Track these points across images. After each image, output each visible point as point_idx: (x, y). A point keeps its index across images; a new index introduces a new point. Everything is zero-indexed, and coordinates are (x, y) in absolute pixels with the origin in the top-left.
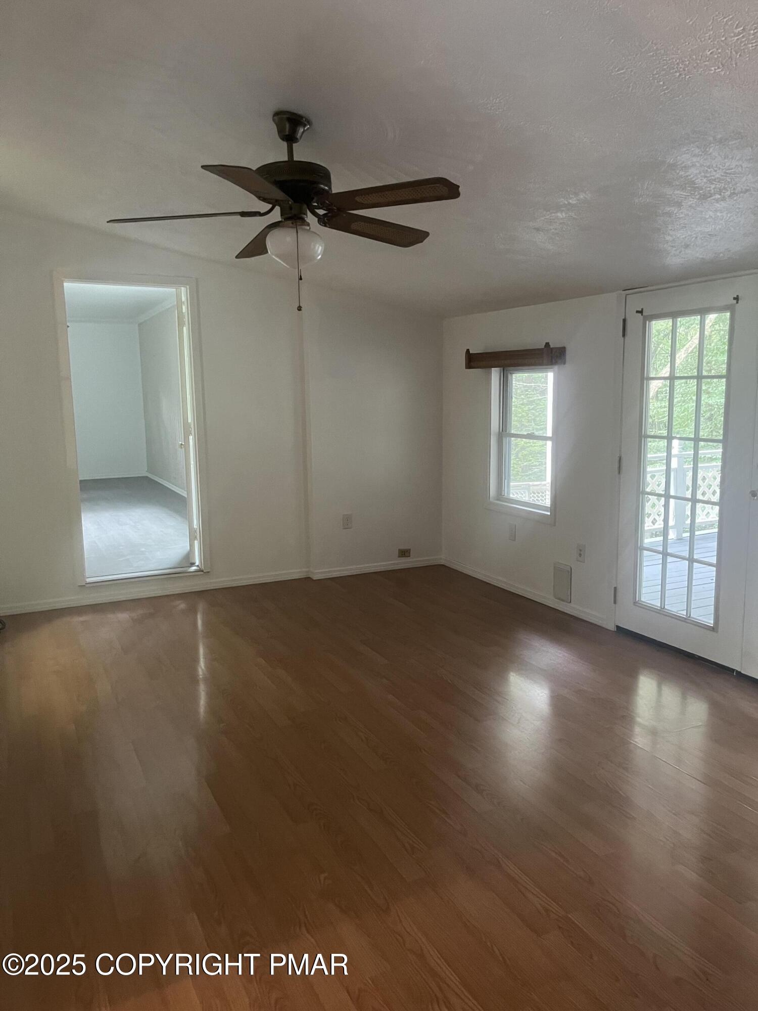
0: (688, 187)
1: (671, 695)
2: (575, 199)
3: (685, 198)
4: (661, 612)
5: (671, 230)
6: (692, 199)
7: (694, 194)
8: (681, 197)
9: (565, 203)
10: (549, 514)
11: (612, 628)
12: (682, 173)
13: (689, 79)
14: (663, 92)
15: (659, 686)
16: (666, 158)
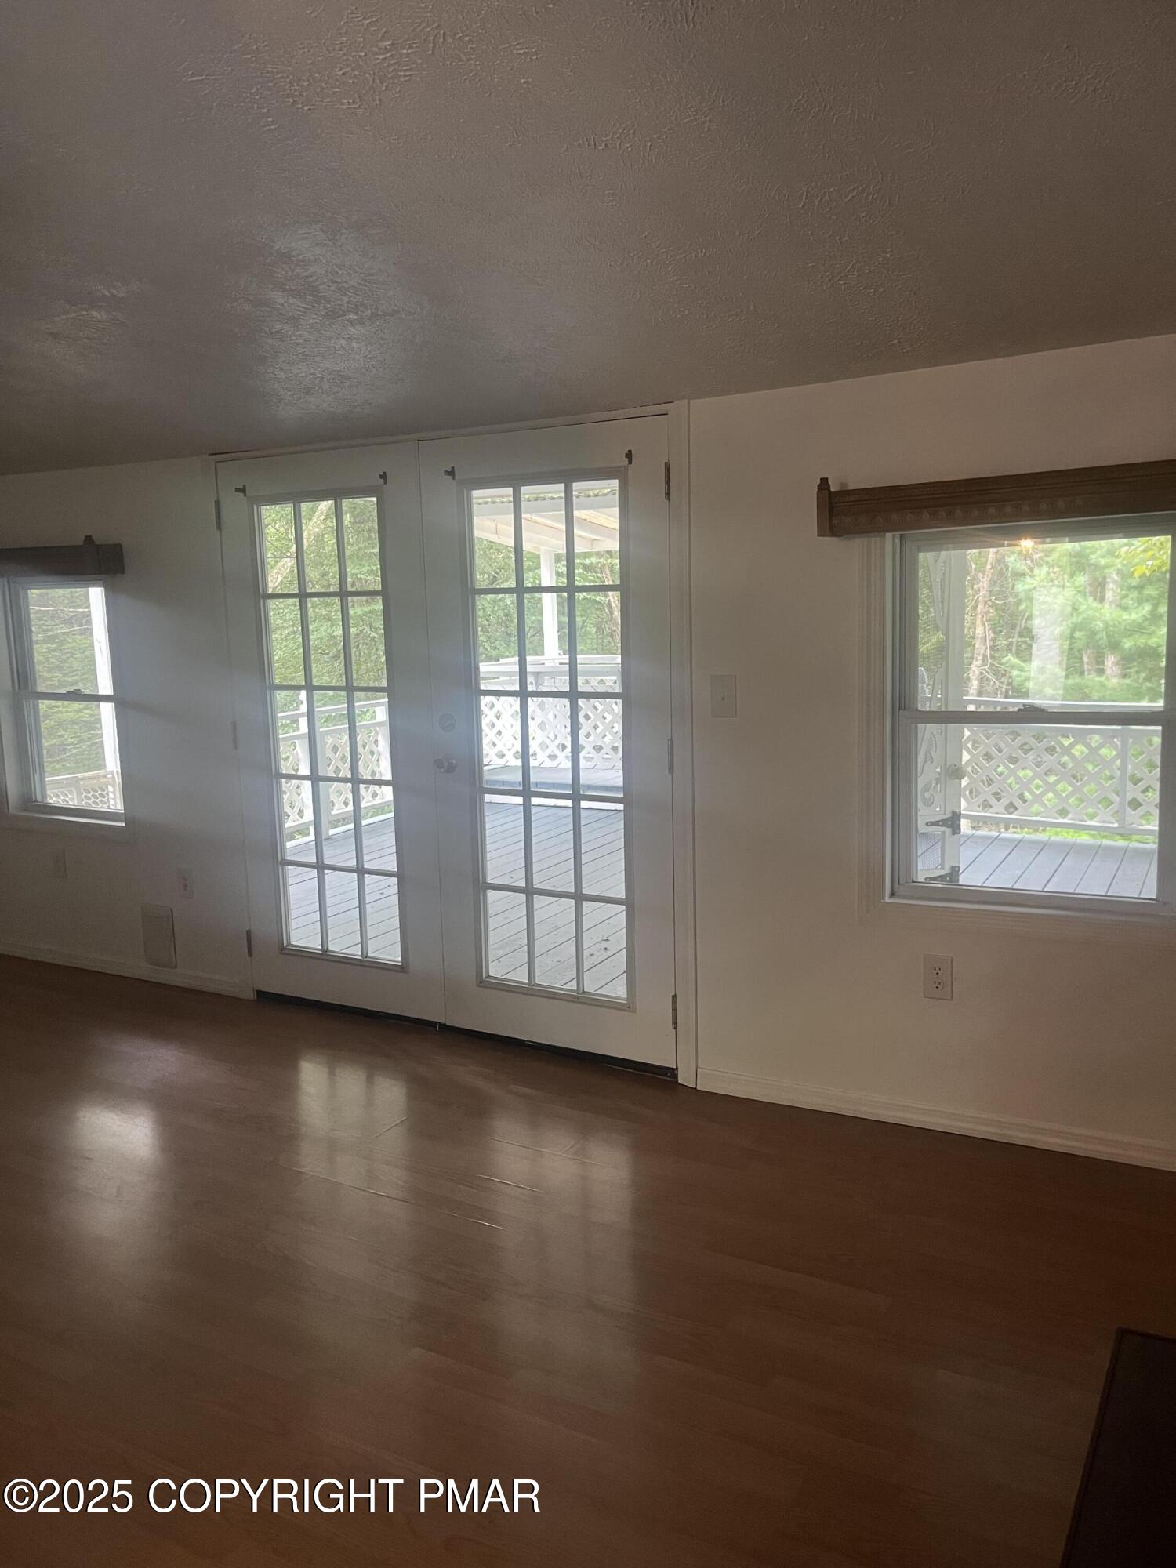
0: (309, 295)
1: (351, 1081)
2: (123, 289)
3: (305, 312)
4: (324, 957)
5: (284, 361)
6: (315, 316)
7: (318, 308)
8: (298, 310)
9: (104, 295)
10: (123, 824)
11: (252, 996)
12: (298, 270)
13: (309, 112)
14: (268, 128)
15: (332, 1073)
16: (274, 242)
